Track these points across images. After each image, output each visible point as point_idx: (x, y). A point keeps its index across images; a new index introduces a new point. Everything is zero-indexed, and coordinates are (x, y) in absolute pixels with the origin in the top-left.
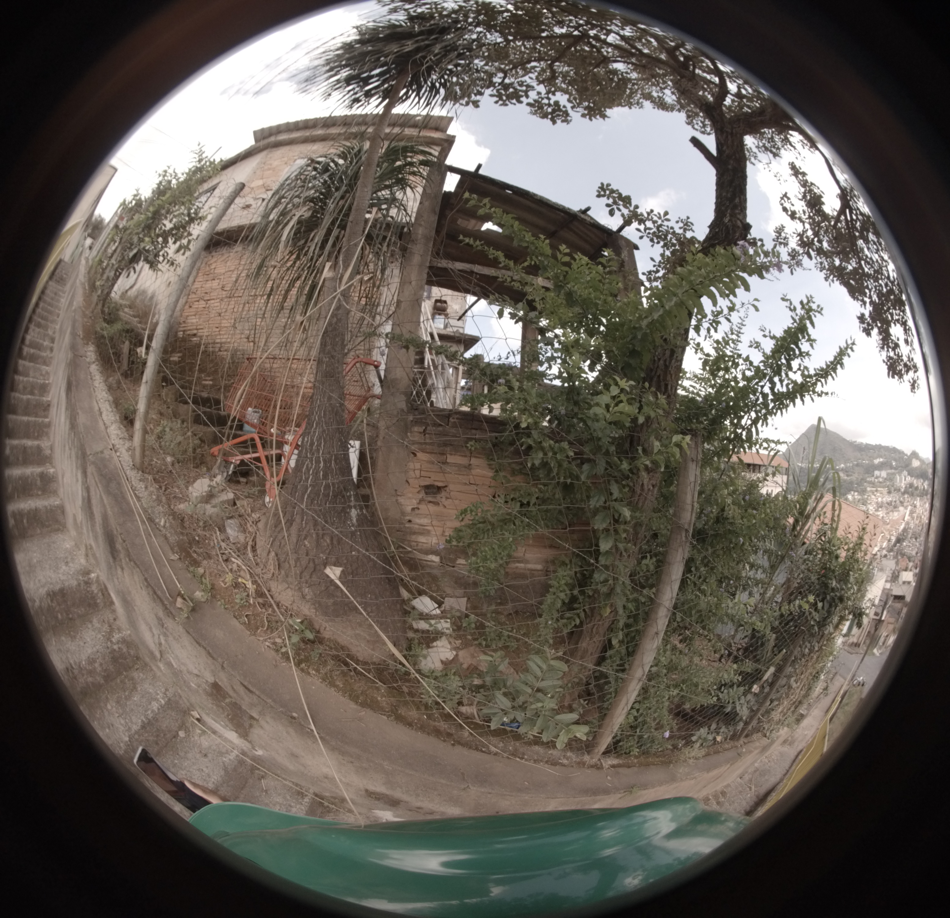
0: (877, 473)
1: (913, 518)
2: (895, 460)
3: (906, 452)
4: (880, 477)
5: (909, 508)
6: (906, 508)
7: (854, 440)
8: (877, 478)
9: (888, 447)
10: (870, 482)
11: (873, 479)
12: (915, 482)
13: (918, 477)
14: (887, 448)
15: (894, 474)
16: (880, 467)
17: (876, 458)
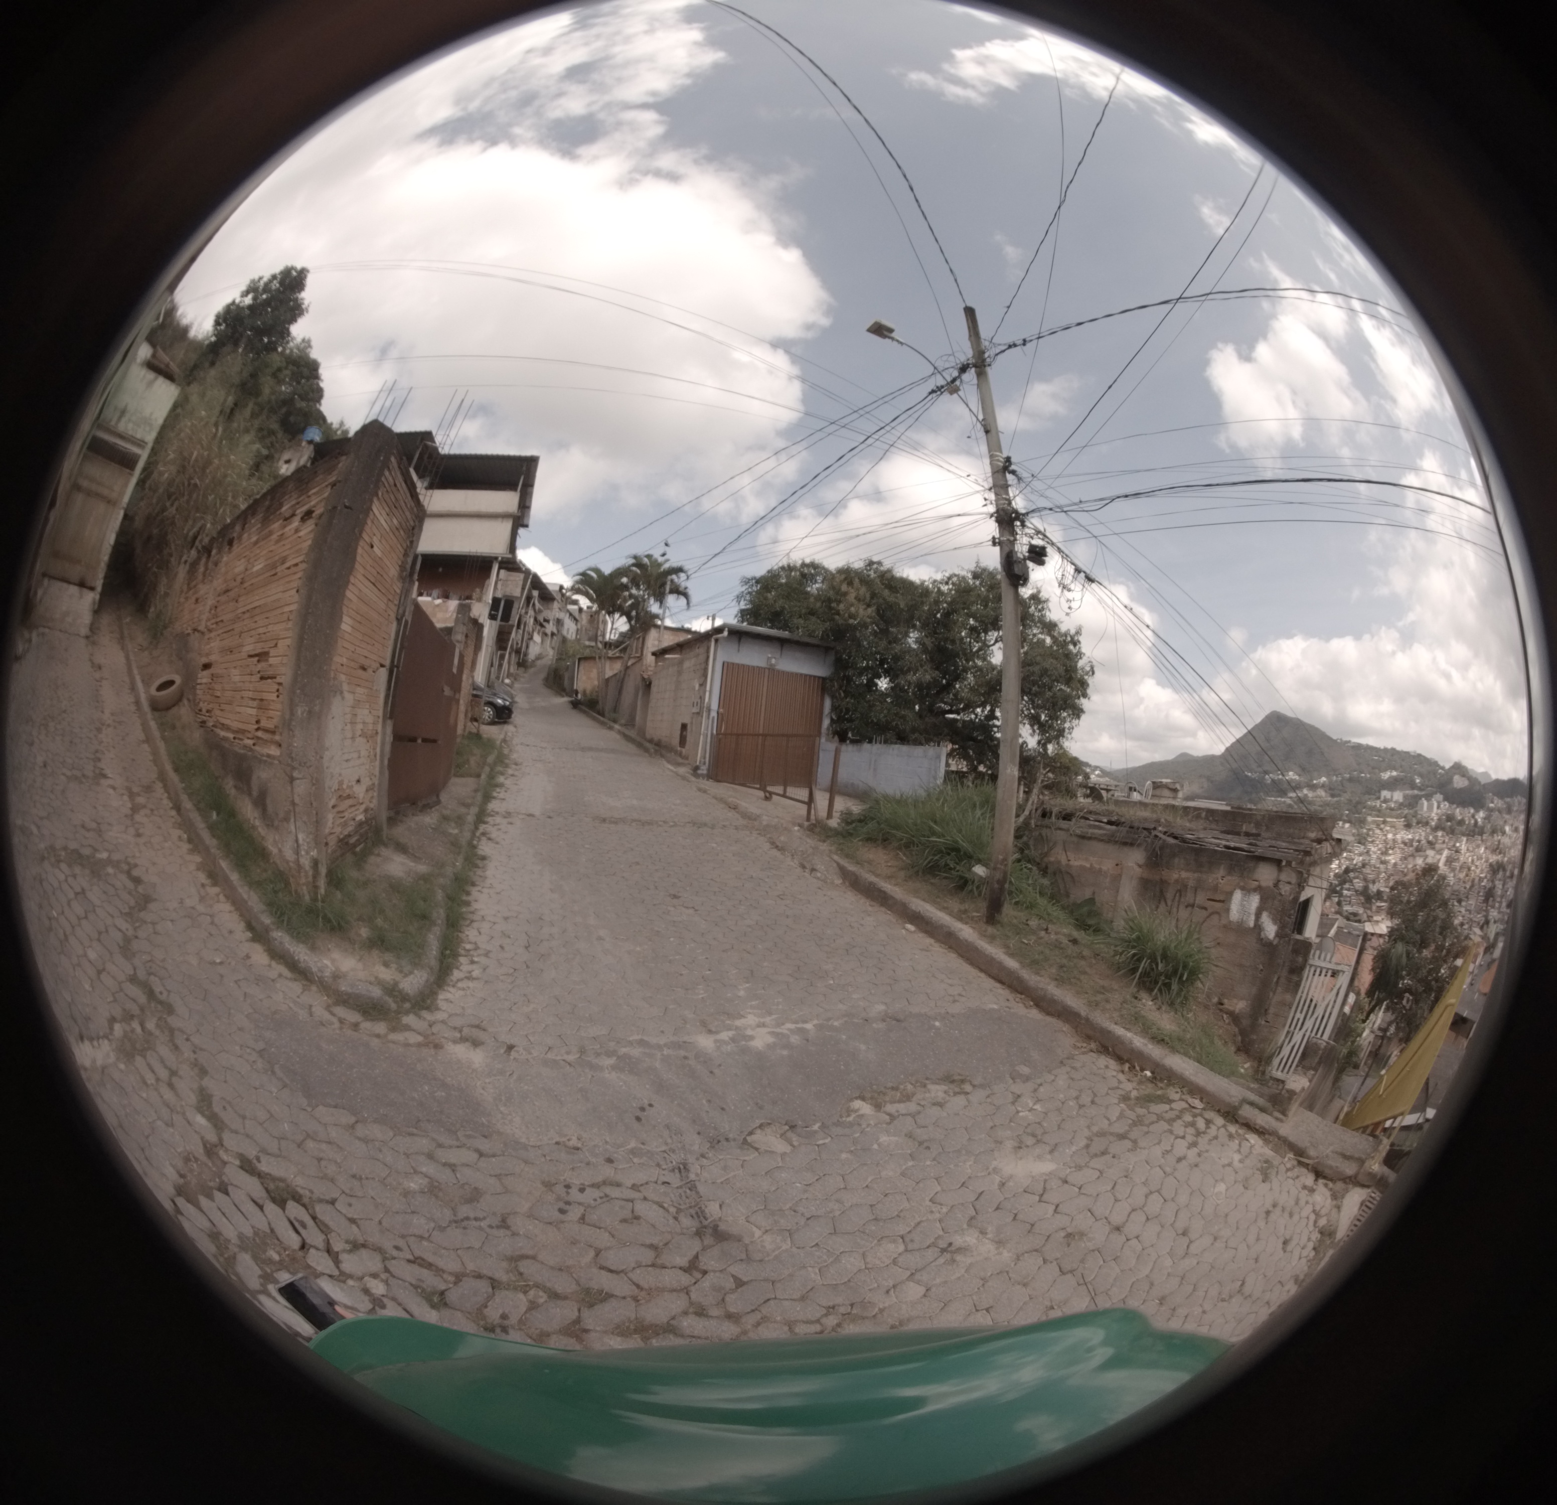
0: (1385, 794)
1: (1453, 870)
2: (1421, 775)
3: (1441, 764)
4: (1391, 800)
5: (1446, 853)
6: (1440, 852)
7: (1345, 739)
8: (1386, 801)
9: (1407, 753)
10: (1373, 808)
11: (1378, 803)
12: (1458, 813)
13: (1463, 804)
14: (1405, 755)
15: (1417, 798)
16: (1392, 784)
17: (1385, 770)
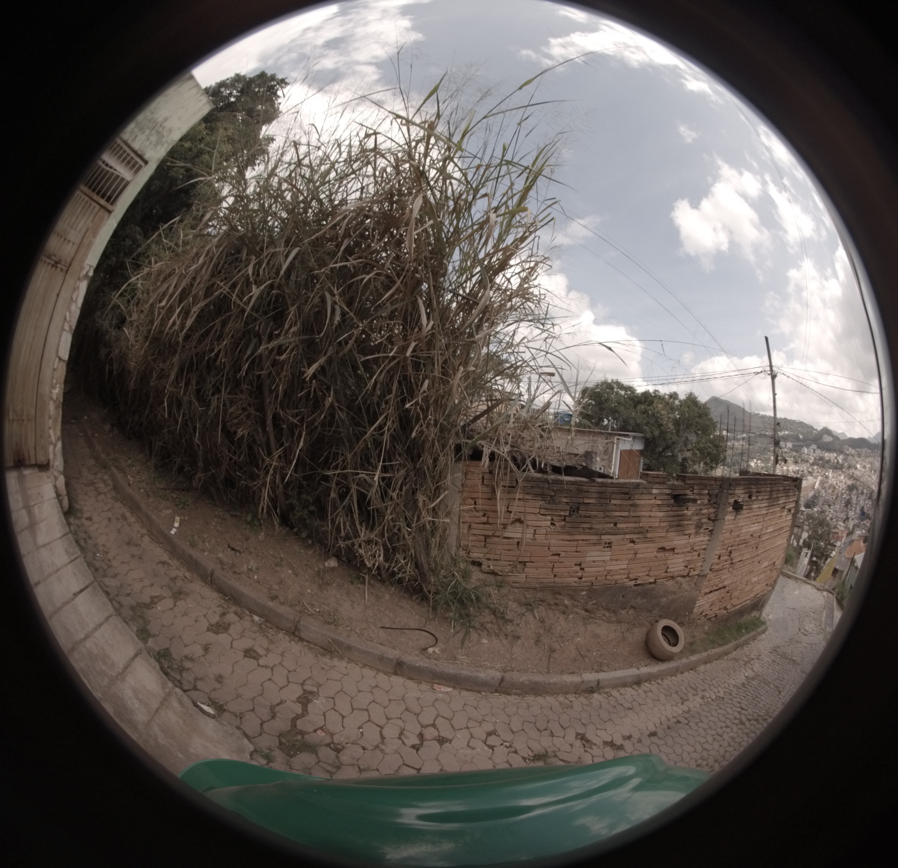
1: (824, 488)
2: (803, 434)
3: (815, 428)
5: (820, 478)
6: (816, 477)
7: (756, 412)
9: (795, 421)
12: (827, 456)
15: (802, 447)
16: (786, 439)
17: (781, 431)
